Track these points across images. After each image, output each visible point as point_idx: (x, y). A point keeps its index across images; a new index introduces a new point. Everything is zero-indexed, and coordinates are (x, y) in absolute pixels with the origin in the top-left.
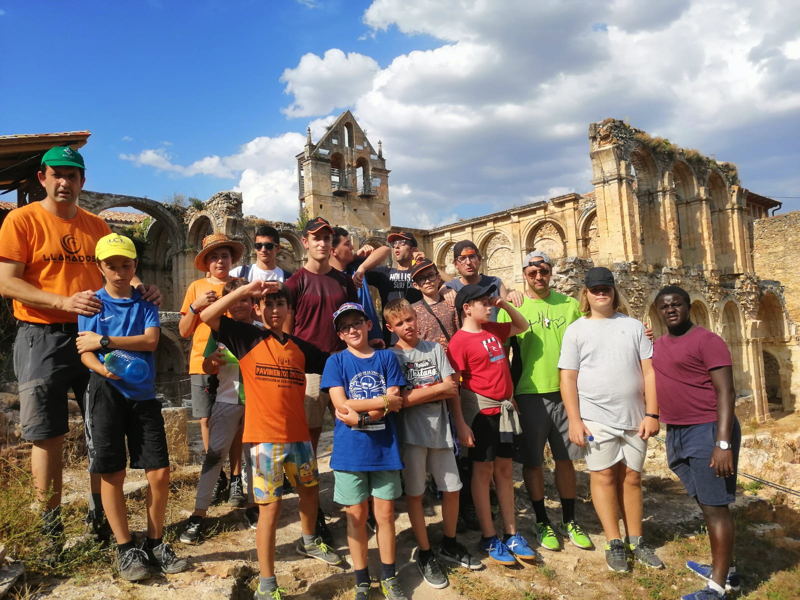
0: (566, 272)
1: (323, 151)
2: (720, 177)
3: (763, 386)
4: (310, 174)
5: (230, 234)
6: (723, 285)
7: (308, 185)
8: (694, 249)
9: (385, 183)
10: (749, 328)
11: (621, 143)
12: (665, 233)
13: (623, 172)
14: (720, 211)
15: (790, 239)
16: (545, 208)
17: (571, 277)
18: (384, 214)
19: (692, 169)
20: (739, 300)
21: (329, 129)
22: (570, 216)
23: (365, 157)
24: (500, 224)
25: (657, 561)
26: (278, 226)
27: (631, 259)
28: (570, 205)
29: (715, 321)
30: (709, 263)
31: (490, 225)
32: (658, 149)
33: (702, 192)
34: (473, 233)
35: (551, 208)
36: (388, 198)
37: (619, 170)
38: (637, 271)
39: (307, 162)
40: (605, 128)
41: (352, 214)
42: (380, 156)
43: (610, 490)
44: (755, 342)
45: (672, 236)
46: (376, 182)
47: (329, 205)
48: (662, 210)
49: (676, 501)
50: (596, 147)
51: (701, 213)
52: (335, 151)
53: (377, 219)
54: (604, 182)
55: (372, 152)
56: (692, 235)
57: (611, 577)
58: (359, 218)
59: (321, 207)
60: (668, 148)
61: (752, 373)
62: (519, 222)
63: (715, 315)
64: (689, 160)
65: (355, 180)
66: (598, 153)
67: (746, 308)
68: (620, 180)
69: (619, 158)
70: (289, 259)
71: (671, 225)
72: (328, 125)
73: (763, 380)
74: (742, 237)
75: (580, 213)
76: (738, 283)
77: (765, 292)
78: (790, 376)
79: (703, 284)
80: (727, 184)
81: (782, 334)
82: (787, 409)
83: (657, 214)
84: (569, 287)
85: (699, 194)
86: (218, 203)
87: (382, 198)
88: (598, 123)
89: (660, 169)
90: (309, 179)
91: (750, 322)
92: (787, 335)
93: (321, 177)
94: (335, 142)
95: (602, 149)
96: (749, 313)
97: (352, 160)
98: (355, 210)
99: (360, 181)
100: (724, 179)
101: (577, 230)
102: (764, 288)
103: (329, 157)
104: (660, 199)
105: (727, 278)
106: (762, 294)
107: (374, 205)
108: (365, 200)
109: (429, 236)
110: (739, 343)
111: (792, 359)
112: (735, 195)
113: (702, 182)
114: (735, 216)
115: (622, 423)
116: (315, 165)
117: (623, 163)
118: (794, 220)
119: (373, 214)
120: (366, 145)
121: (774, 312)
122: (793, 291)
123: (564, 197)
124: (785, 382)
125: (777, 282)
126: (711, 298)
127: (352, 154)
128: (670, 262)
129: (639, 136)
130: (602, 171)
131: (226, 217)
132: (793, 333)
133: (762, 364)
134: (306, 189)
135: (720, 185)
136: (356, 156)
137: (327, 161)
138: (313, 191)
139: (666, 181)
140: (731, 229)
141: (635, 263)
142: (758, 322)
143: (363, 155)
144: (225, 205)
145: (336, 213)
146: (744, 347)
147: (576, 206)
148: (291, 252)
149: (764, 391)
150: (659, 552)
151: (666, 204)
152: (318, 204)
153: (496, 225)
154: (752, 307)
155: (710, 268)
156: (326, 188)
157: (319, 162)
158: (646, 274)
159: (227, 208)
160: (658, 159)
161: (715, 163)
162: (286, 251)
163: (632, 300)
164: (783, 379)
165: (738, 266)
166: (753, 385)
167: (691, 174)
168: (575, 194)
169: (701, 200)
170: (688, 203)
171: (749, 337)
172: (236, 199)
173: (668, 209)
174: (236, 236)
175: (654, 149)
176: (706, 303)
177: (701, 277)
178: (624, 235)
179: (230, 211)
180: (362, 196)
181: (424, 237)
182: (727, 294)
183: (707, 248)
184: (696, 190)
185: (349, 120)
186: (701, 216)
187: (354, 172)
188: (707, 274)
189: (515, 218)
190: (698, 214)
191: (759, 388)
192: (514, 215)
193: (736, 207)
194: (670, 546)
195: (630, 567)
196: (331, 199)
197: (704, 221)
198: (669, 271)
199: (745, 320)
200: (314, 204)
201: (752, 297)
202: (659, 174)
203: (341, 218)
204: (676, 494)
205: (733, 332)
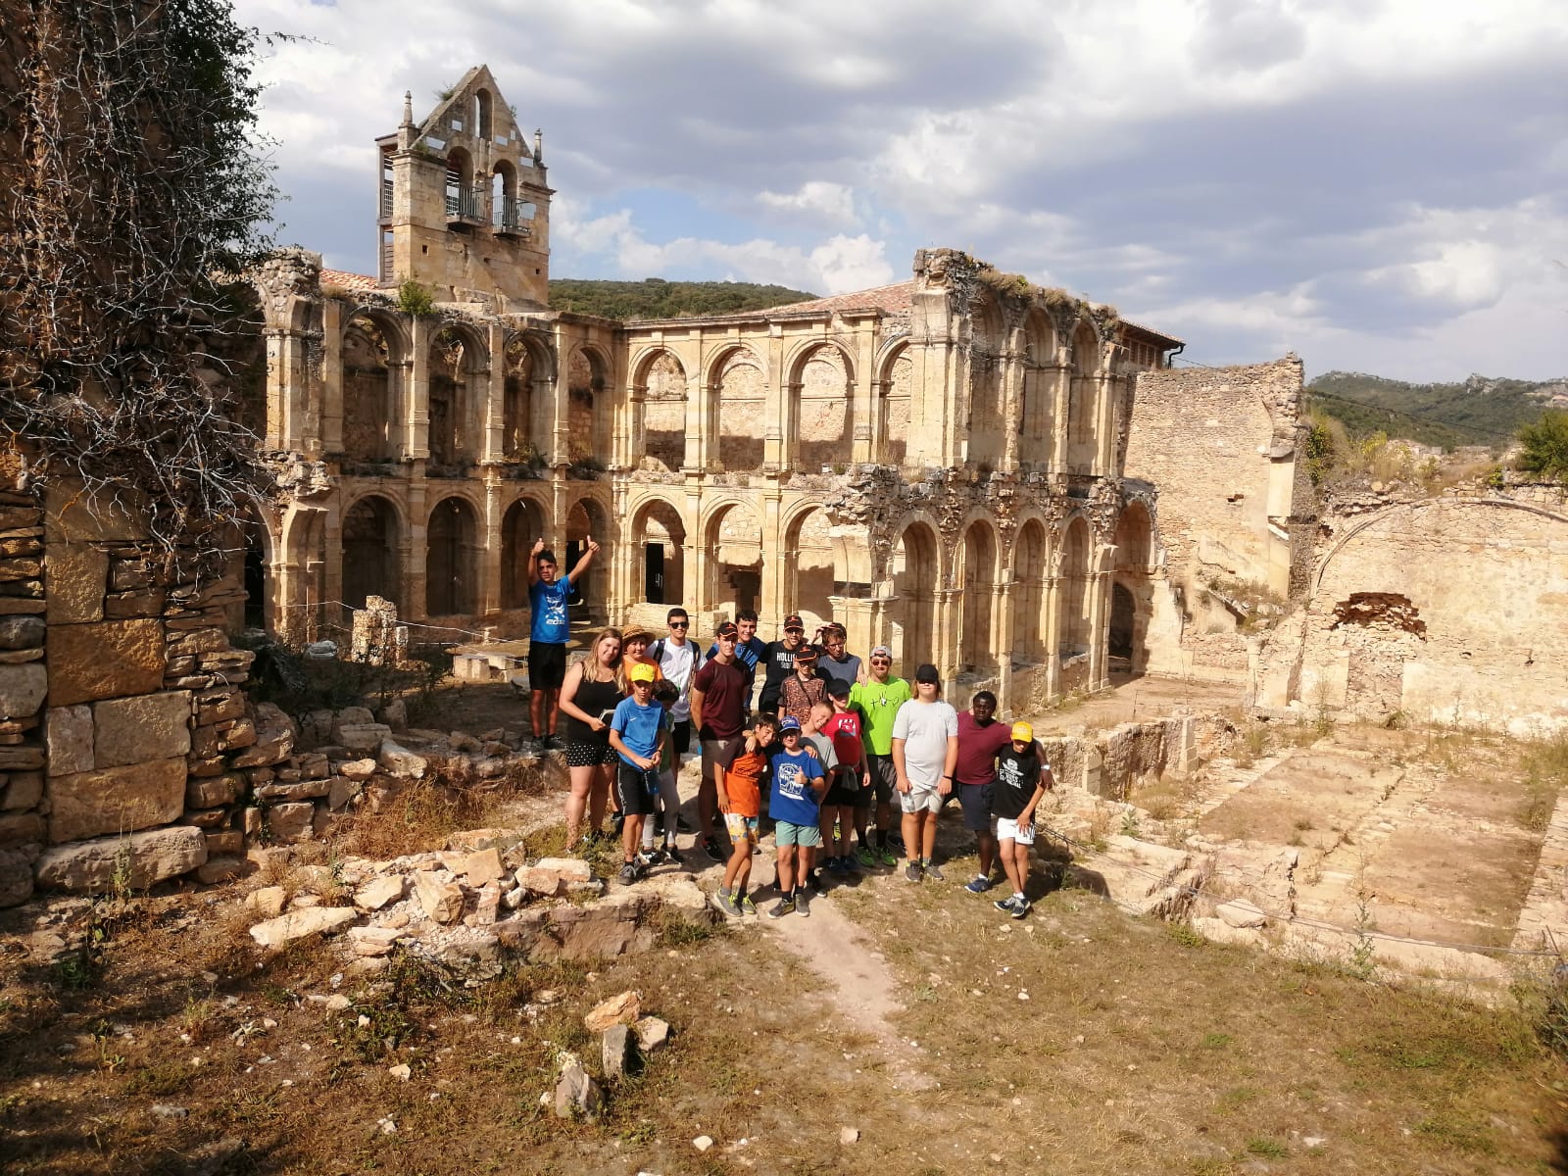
0: (861, 488)
1: (436, 144)
2: (1092, 328)
3: (1106, 639)
4: (408, 185)
5: (299, 329)
6: (1073, 493)
7: (402, 206)
8: (1039, 439)
9: (543, 213)
10: (1099, 557)
11: (958, 287)
12: (1002, 420)
13: (955, 333)
14: (1086, 378)
15: (1184, 410)
16: (828, 323)
17: (867, 494)
18: (538, 271)
19: (1053, 320)
20: (1091, 515)
21: (446, 97)
22: (865, 344)
23: (512, 160)
24: (751, 334)
25: (938, 874)
26: (362, 299)
27: (950, 464)
28: (867, 326)
29: (1054, 547)
30: (1057, 465)
31: (733, 333)
32: (1009, 294)
33: (1062, 355)
34: (702, 341)
35: (837, 323)
36: (547, 242)
37: (950, 328)
38: (957, 481)
39: (403, 160)
40: (938, 261)
41: (481, 268)
42: (537, 159)
43: (916, 826)
44: (1103, 578)
45: (1010, 424)
46: (527, 212)
47: (440, 246)
48: (1002, 385)
49: (959, 827)
50: (921, 288)
51: (1057, 387)
52: (456, 143)
53: (526, 280)
54: (927, 344)
55: (524, 151)
56: (1039, 418)
57: (909, 885)
58: (493, 277)
59: (425, 249)
60: (1023, 290)
61: (1093, 622)
62: (782, 337)
63: (1055, 539)
64: (1051, 307)
65: (489, 202)
66: (923, 297)
67: (1099, 526)
68: (950, 344)
69: (954, 310)
70: (364, 346)
71: (1011, 408)
72: (445, 90)
73: (1106, 632)
74: (1109, 423)
75: (882, 340)
76: (1093, 490)
77: (1129, 502)
78: (1147, 623)
79: (1045, 494)
80: (1101, 339)
81: (1146, 561)
82: (1136, 670)
83: (995, 390)
84: (861, 509)
85: (1057, 358)
86: (278, 268)
87: (537, 240)
88: (930, 250)
89: (1008, 322)
90: (404, 194)
91: (1100, 549)
92: (1151, 565)
93: (427, 192)
94: (457, 125)
95: (929, 292)
96: (1102, 535)
97: (486, 165)
98: (486, 260)
99: (498, 205)
100: (1097, 332)
101: (873, 369)
102: (1130, 495)
103: (445, 155)
104: (1002, 368)
105: (1078, 481)
106: (1125, 505)
107: (521, 253)
108: (505, 243)
109: (623, 332)
110: (1083, 578)
111: (1154, 599)
112: (1109, 356)
113: (1064, 339)
114: (1105, 388)
115: (931, 782)
116: (418, 169)
117: (957, 319)
118: (1193, 381)
119: (519, 271)
120: (513, 137)
121: (1139, 529)
122: (1176, 491)
123: (859, 310)
124: (1139, 631)
125: (1151, 485)
126: (1052, 514)
127: (487, 152)
128: (1003, 463)
129: (984, 273)
130: (927, 327)
131: (294, 298)
132: (1161, 561)
133: (1108, 608)
134: (396, 212)
135: (1090, 338)
136: (494, 157)
137: (441, 162)
138: (412, 218)
139: (1013, 341)
140: (1095, 408)
141: (954, 469)
142: (1113, 547)
143: (506, 156)
144: (292, 276)
145: (451, 264)
146: (1088, 584)
147: (876, 328)
148: (368, 334)
149: (1105, 646)
150: (941, 868)
151: (1010, 377)
152: (420, 243)
153: (743, 335)
154: (1107, 525)
155: (1057, 470)
156: (437, 215)
157: (427, 164)
158: (968, 483)
159: (297, 280)
160: (1006, 306)
161: (1088, 309)
162: (359, 332)
163: (943, 523)
164: (1137, 626)
165: (1098, 464)
166: (1092, 639)
167: (1050, 327)
168: (878, 309)
169: (1059, 368)
170: (1040, 368)
171: (1097, 569)
172: (311, 266)
173: (1010, 384)
174: (310, 332)
175: (1004, 292)
176: (1044, 522)
177: (1043, 486)
178: (945, 427)
179: (300, 286)
180: (500, 236)
181: (615, 332)
182: (1076, 508)
183: (1058, 440)
184: (1055, 352)
185: (485, 85)
186: (1056, 391)
187: (488, 186)
188: (1052, 479)
189: (777, 330)
190: (1052, 389)
191: (1099, 643)
192: (776, 324)
193: (1107, 376)
194: (950, 865)
195: (921, 878)
196: (443, 236)
197: (1059, 400)
198: (1000, 478)
199: (1095, 544)
200: (412, 243)
201: (1110, 511)
202: (1006, 330)
203: (459, 273)
204: (959, 821)
205: (1077, 560)
